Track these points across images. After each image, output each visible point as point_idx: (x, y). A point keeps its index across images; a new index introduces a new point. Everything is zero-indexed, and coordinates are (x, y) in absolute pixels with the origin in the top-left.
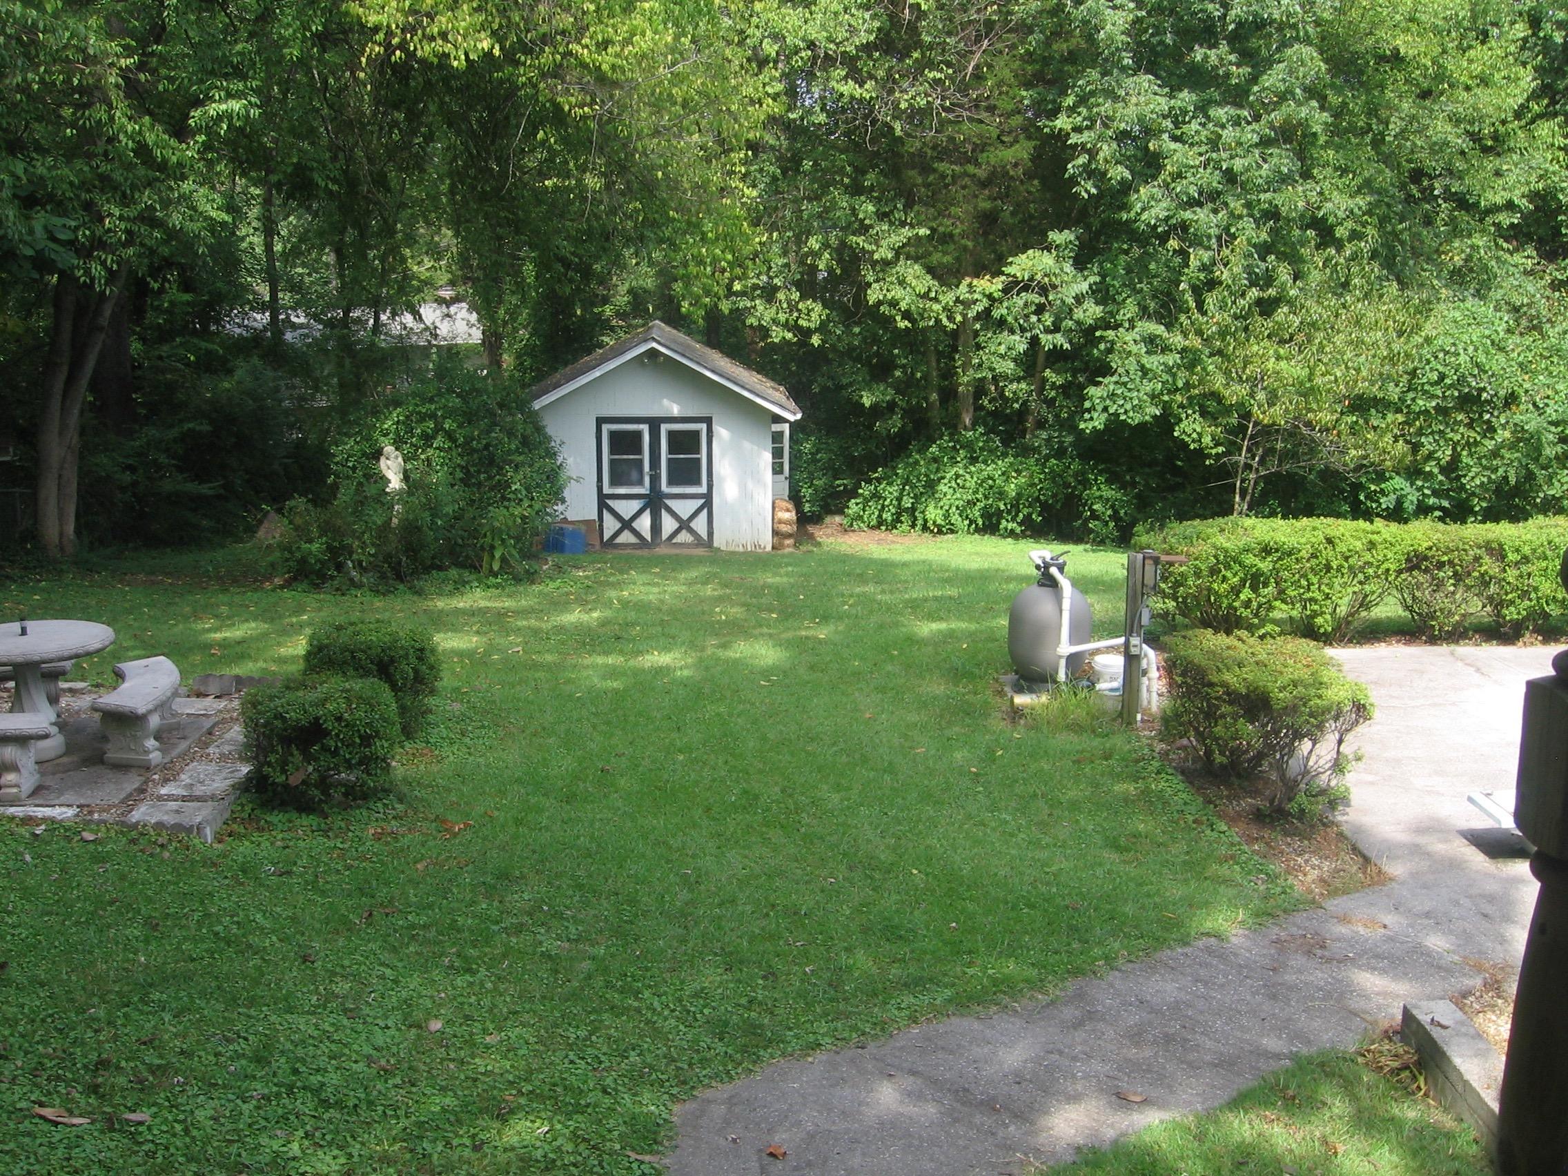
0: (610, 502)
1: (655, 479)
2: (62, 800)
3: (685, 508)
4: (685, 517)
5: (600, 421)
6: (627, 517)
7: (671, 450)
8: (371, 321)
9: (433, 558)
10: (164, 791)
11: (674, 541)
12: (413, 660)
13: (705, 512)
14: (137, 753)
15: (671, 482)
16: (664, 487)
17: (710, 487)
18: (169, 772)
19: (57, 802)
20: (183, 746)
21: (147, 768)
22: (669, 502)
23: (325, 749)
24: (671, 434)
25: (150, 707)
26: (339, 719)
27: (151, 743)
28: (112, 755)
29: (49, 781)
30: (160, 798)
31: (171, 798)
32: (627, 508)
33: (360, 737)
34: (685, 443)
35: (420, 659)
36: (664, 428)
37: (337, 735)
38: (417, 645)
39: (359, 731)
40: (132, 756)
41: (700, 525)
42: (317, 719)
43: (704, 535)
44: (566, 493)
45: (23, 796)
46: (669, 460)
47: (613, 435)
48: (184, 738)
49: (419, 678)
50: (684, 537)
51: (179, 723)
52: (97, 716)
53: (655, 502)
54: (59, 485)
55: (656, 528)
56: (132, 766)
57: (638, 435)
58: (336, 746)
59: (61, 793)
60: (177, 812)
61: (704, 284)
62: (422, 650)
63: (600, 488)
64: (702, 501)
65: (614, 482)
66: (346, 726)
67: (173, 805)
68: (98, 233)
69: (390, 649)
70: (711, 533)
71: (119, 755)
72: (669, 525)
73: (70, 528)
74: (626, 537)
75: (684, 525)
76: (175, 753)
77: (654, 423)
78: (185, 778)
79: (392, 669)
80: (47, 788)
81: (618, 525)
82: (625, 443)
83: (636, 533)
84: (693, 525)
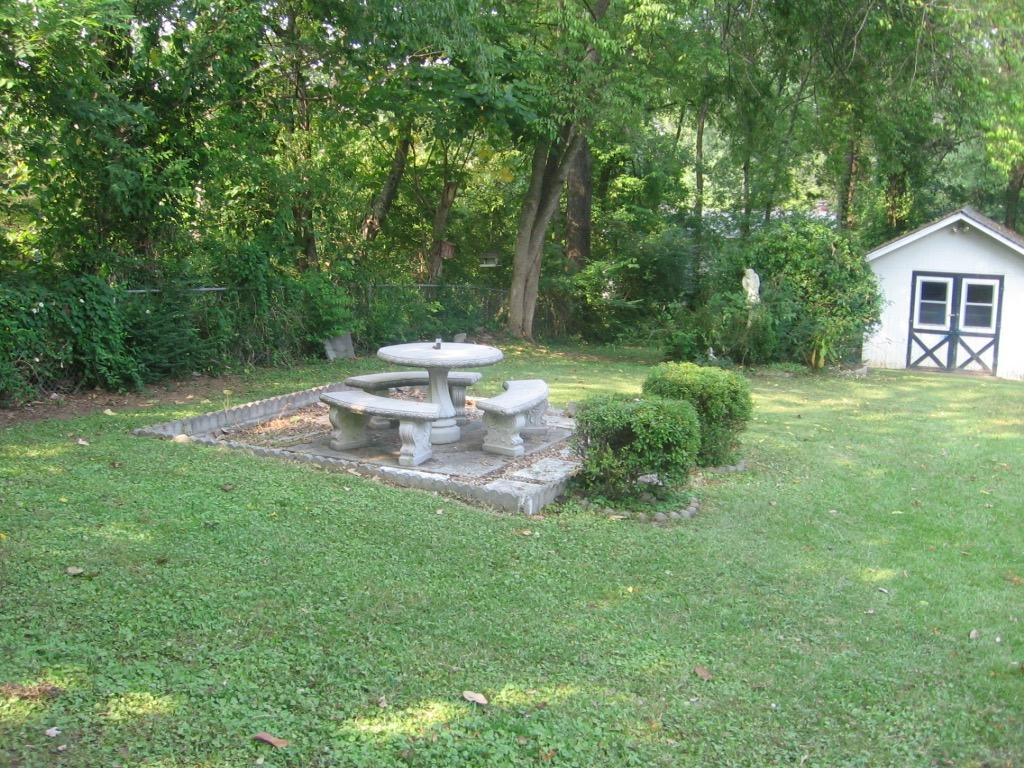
0: (917, 334)
1: (954, 320)
2: (442, 470)
3: (976, 344)
4: (976, 351)
5: (916, 274)
6: (930, 347)
7: (969, 299)
8: (764, 217)
9: (774, 351)
10: (517, 474)
11: (966, 368)
12: (728, 401)
13: (992, 347)
14: (506, 445)
15: (968, 323)
16: (962, 327)
17: (998, 329)
18: (526, 461)
19: (437, 470)
20: (544, 446)
21: (509, 457)
22: (963, 338)
23: (632, 450)
24: (971, 288)
25: (518, 410)
26: (647, 426)
27: (517, 439)
28: (488, 444)
29: (437, 457)
30: (512, 478)
31: (519, 479)
32: (930, 341)
33: (663, 444)
34: (980, 293)
35: (734, 399)
36: (966, 282)
37: (644, 439)
38: (732, 388)
39: (662, 438)
40: (502, 447)
41: (987, 357)
42: (630, 424)
43: (990, 366)
44: (882, 317)
45: (416, 463)
46: (968, 308)
47: (925, 285)
48: (547, 441)
49: (731, 415)
50: (974, 366)
51: (546, 431)
52: (482, 412)
53: (953, 337)
54: (526, 287)
55: (952, 356)
56: (501, 455)
57: (943, 286)
58: (643, 449)
59: (443, 464)
60: (519, 489)
61: (1011, 145)
62: (736, 392)
63: (911, 324)
64: (990, 340)
65: (923, 320)
66: (652, 433)
67: (518, 484)
68: (553, 102)
69: (709, 387)
70: (995, 365)
71: (492, 445)
72: (962, 355)
73: (531, 317)
74: (928, 362)
75: (975, 357)
76: (536, 450)
77: (958, 278)
78: (536, 467)
79: (709, 403)
80: (435, 461)
81: (923, 353)
82: (933, 291)
83: (936, 360)
84: (981, 357)
